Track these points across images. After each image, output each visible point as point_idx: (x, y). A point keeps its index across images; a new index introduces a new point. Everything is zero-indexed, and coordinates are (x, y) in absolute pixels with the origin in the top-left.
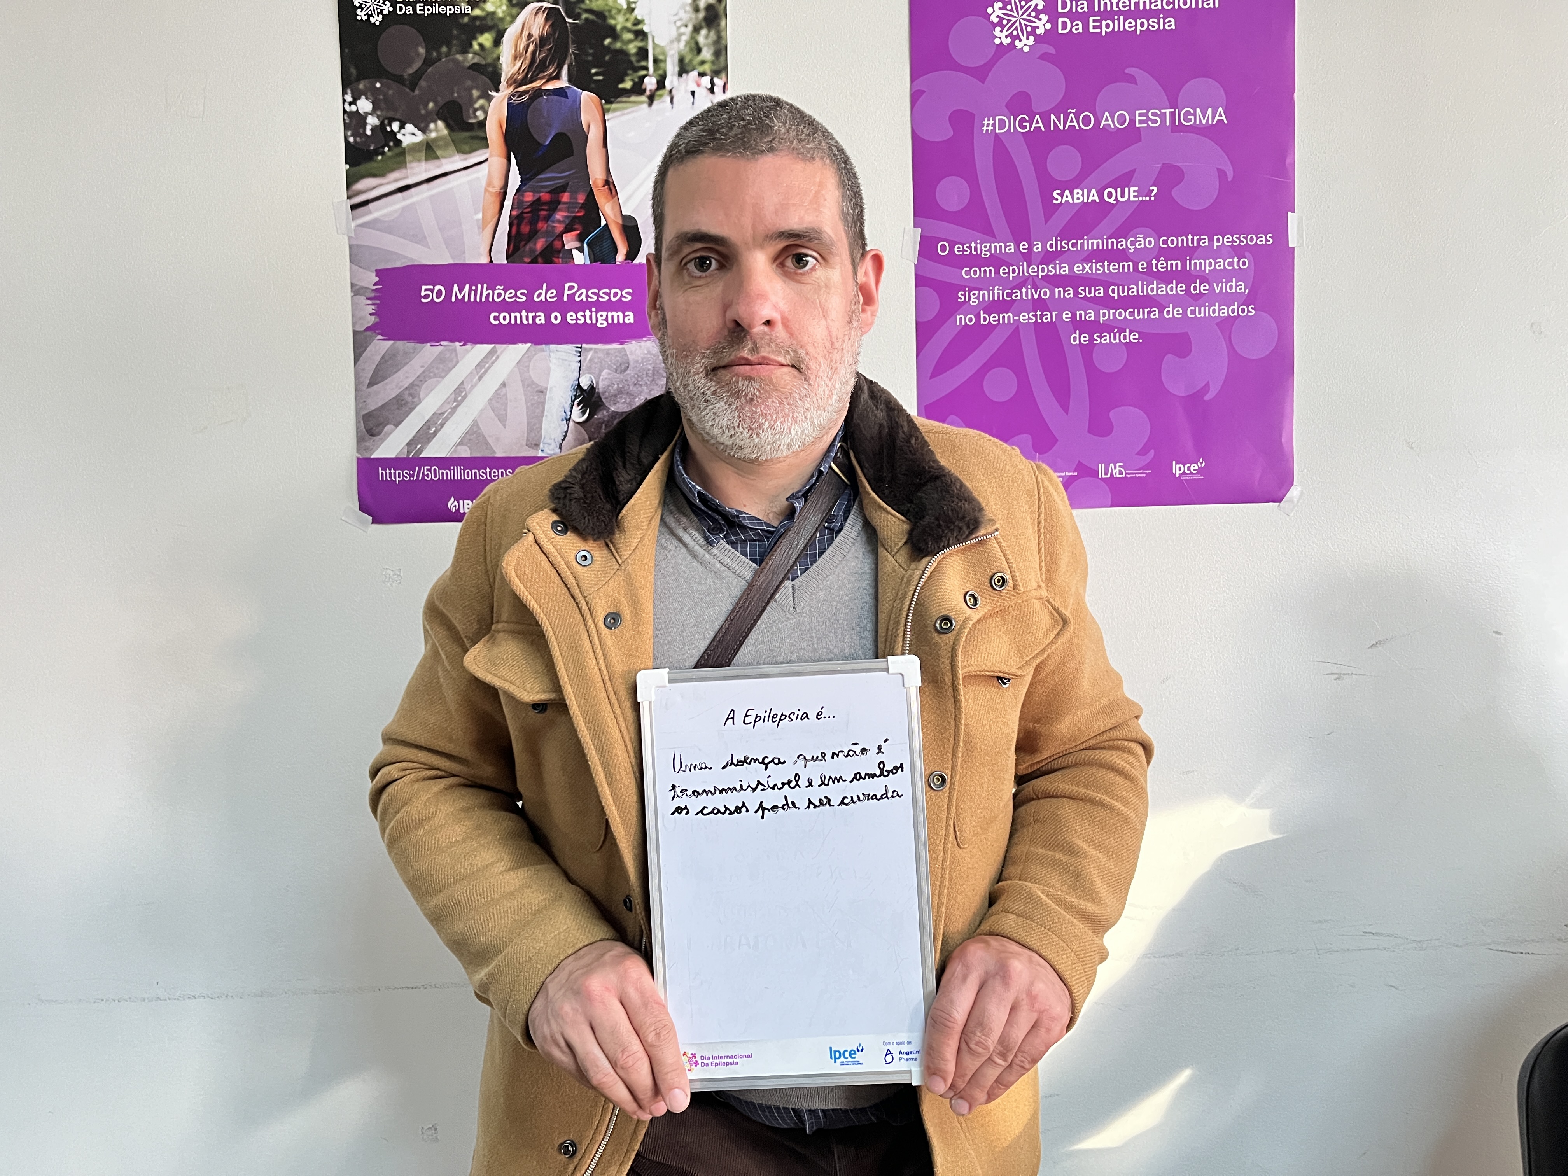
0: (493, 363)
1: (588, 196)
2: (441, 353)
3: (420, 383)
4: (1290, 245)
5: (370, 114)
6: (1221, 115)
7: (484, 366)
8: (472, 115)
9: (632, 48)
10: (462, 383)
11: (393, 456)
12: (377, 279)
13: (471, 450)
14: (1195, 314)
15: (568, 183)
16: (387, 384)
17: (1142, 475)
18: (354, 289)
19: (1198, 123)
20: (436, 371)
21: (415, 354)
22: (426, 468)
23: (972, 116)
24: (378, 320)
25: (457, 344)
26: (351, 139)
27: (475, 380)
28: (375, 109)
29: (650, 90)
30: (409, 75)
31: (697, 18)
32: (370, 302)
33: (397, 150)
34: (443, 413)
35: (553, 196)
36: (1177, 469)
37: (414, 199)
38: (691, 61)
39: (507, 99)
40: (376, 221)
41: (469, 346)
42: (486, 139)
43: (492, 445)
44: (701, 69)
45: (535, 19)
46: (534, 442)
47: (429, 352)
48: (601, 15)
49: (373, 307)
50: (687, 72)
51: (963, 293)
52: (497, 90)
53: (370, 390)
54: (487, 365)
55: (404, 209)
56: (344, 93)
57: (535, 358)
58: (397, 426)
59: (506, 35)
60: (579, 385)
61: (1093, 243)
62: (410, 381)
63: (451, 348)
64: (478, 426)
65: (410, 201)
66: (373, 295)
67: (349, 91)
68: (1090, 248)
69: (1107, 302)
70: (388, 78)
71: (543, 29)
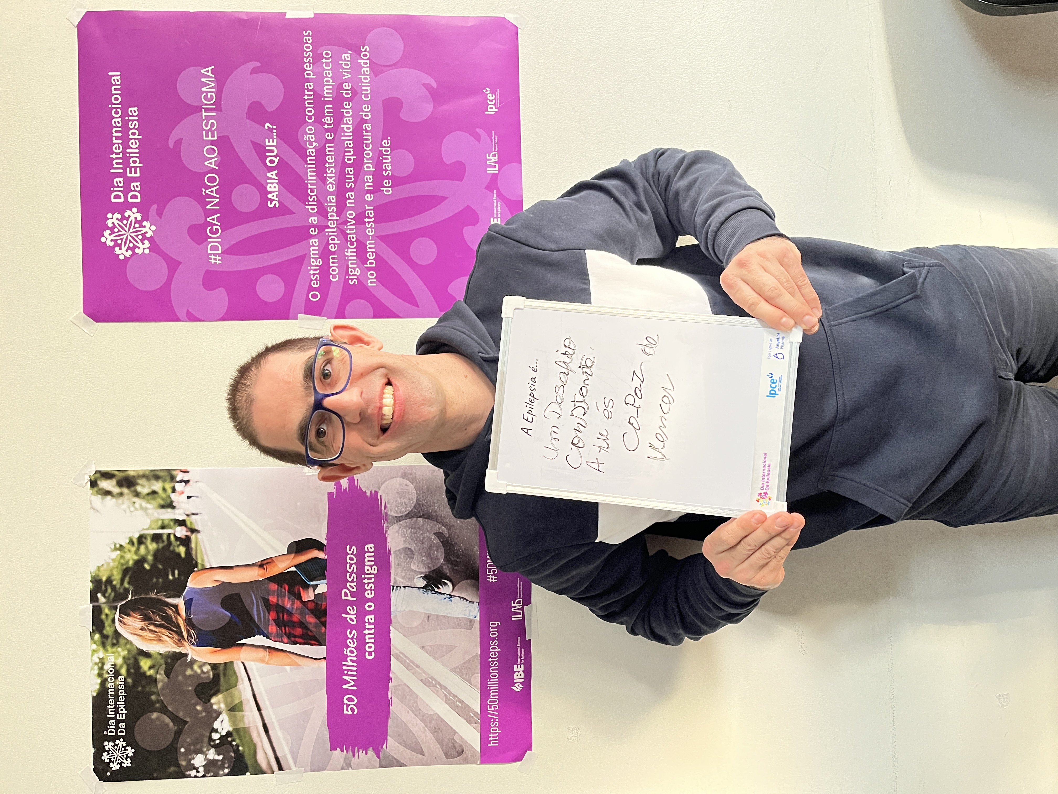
0: (406, 657)
1: (272, 581)
2: (397, 698)
3: (422, 714)
4: (312, 16)
5: (206, 757)
6: (207, 71)
7: (408, 663)
8: (207, 675)
9: (153, 546)
10: (421, 681)
11: (479, 734)
12: (338, 749)
13: (474, 673)
14: (368, 94)
15: (262, 597)
16: (422, 741)
17: (496, 138)
18: (346, 768)
19: (214, 90)
20: (412, 701)
21: (399, 719)
22: (488, 709)
23: (207, 271)
24: (371, 748)
25: (390, 685)
26: (226, 771)
27: (420, 671)
28: (201, 752)
29: (187, 531)
30: (174, 725)
31: (128, 494)
32: (356, 755)
33: (235, 734)
34: (445, 695)
35: (271, 609)
36: (492, 110)
37: (274, 720)
38: (163, 499)
39: (194, 647)
40: (292, 752)
41: (392, 675)
42: (225, 664)
43: (470, 657)
44: (169, 491)
45: (128, 625)
46: (469, 623)
47: (396, 708)
48: (126, 571)
49: (360, 752)
50: (172, 502)
51: (350, 281)
52: (186, 655)
53: (426, 755)
54: (408, 661)
55: (281, 729)
56: (189, 776)
57: (401, 622)
58: (455, 732)
59: (141, 648)
60: (423, 588)
61: (311, 176)
62: (419, 722)
63: (394, 690)
64: (454, 668)
65: (276, 724)
66: (351, 753)
67: (188, 773)
68: (315, 178)
69: (358, 164)
70: (177, 743)
71: (137, 618)
